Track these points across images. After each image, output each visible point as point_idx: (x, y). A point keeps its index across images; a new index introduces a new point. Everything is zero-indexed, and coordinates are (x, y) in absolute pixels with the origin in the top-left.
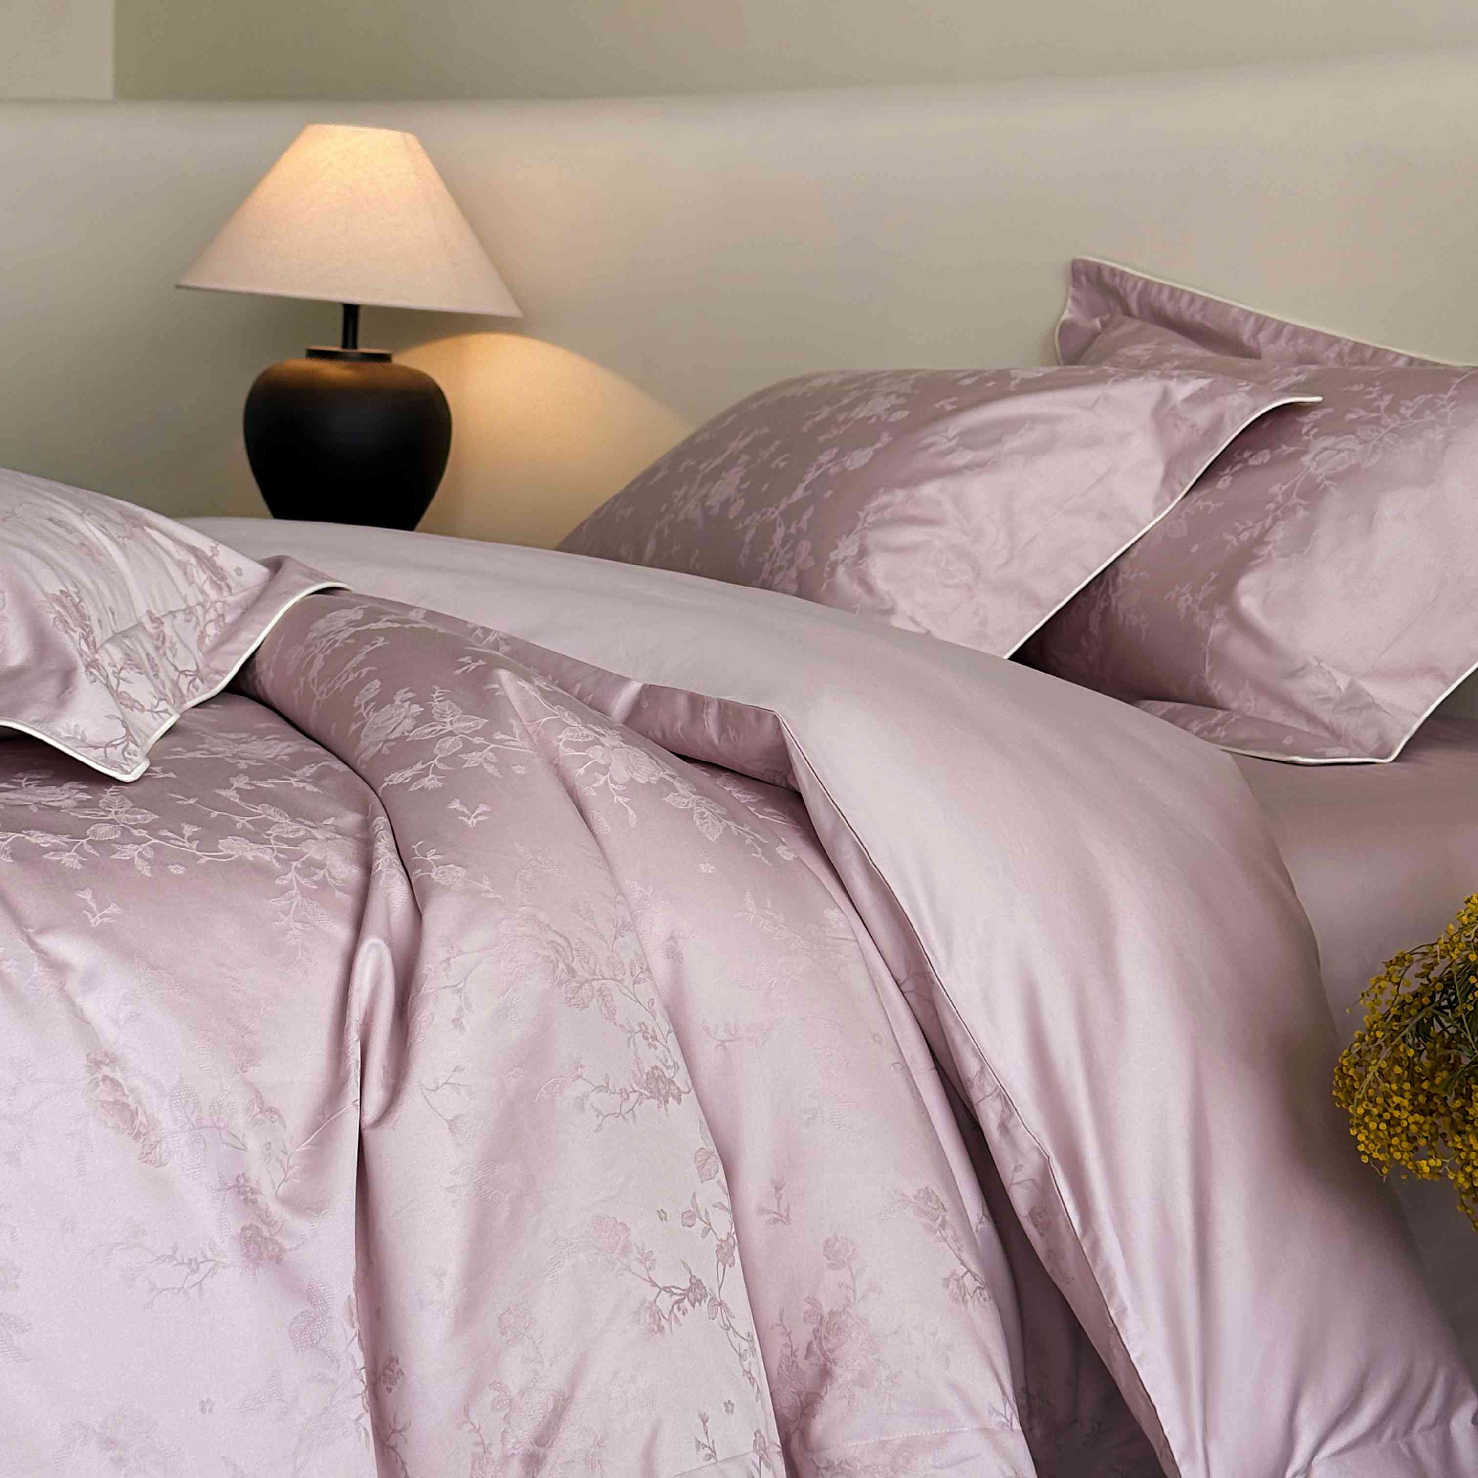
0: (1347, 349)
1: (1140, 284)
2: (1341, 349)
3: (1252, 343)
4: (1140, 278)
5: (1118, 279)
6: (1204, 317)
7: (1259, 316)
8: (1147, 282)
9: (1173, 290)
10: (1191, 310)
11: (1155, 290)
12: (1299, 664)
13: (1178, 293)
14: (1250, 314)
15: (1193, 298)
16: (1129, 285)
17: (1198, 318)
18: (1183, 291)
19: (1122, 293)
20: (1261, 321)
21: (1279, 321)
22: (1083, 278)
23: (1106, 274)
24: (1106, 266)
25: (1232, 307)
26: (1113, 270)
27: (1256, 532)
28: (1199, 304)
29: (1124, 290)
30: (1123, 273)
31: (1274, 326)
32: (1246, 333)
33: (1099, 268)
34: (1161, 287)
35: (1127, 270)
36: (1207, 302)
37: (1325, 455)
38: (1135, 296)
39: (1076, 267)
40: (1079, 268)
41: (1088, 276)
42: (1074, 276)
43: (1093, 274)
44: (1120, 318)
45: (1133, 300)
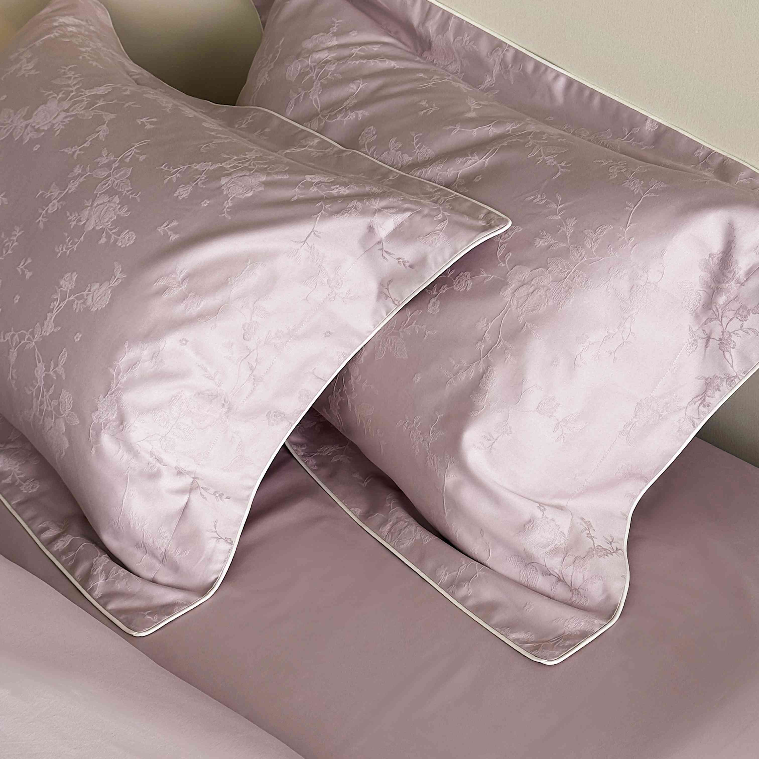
0: (510, 56)
2: (504, 55)
3: (422, 30)
12: (527, 517)
21: (444, 11)
27: (472, 374)
37: (523, 291)
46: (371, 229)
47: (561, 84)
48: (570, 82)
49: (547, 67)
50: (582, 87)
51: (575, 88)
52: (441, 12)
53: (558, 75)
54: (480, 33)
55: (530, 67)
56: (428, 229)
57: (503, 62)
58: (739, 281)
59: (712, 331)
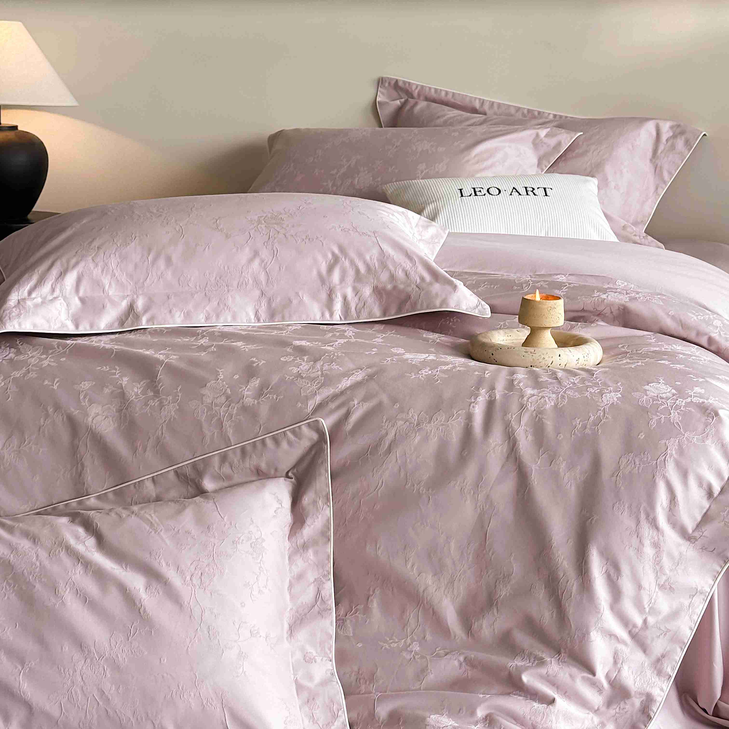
0: (526, 112)
1: (419, 88)
3: (481, 110)
4: (419, 85)
5: (407, 85)
6: (455, 100)
7: (480, 99)
8: (422, 87)
9: (436, 90)
10: (448, 97)
11: (427, 89)
12: (623, 225)
13: (439, 91)
14: (476, 98)
15: (447, 93)
16: (414, 87)
17: (453, 100)
18: (441, 90)
19: (410, 90)
20: (482, 101)
21: (490, 101)
22: (387, 85)
23: (400, 84)
24: (400, 80)
25: (466, 96)
26: (404, 82)
28: (450, 95)
29: (412, 90)
30: (409, 83)
32: (477, 105)
33: (397, 82)
34: (430, 88)
35: (411, 81)
36: (454, 94)
37: (596, 152)
38: (417, 91)
39: (384, 79)
40: (386, 81)
41: (389, 83)
42: (382, 83)
43: (393, 82)
44: (410, 99)
45: (415, 94)
46: (537, 135)
47: (551, 117)
49: (544, 112)
52: (488, 102)
53: (549, 114)
54: (509, 106)
55: (536, 113)
56: (558, 133)
57: (523, 114)
58: (664, 144)
59: (657, 165)
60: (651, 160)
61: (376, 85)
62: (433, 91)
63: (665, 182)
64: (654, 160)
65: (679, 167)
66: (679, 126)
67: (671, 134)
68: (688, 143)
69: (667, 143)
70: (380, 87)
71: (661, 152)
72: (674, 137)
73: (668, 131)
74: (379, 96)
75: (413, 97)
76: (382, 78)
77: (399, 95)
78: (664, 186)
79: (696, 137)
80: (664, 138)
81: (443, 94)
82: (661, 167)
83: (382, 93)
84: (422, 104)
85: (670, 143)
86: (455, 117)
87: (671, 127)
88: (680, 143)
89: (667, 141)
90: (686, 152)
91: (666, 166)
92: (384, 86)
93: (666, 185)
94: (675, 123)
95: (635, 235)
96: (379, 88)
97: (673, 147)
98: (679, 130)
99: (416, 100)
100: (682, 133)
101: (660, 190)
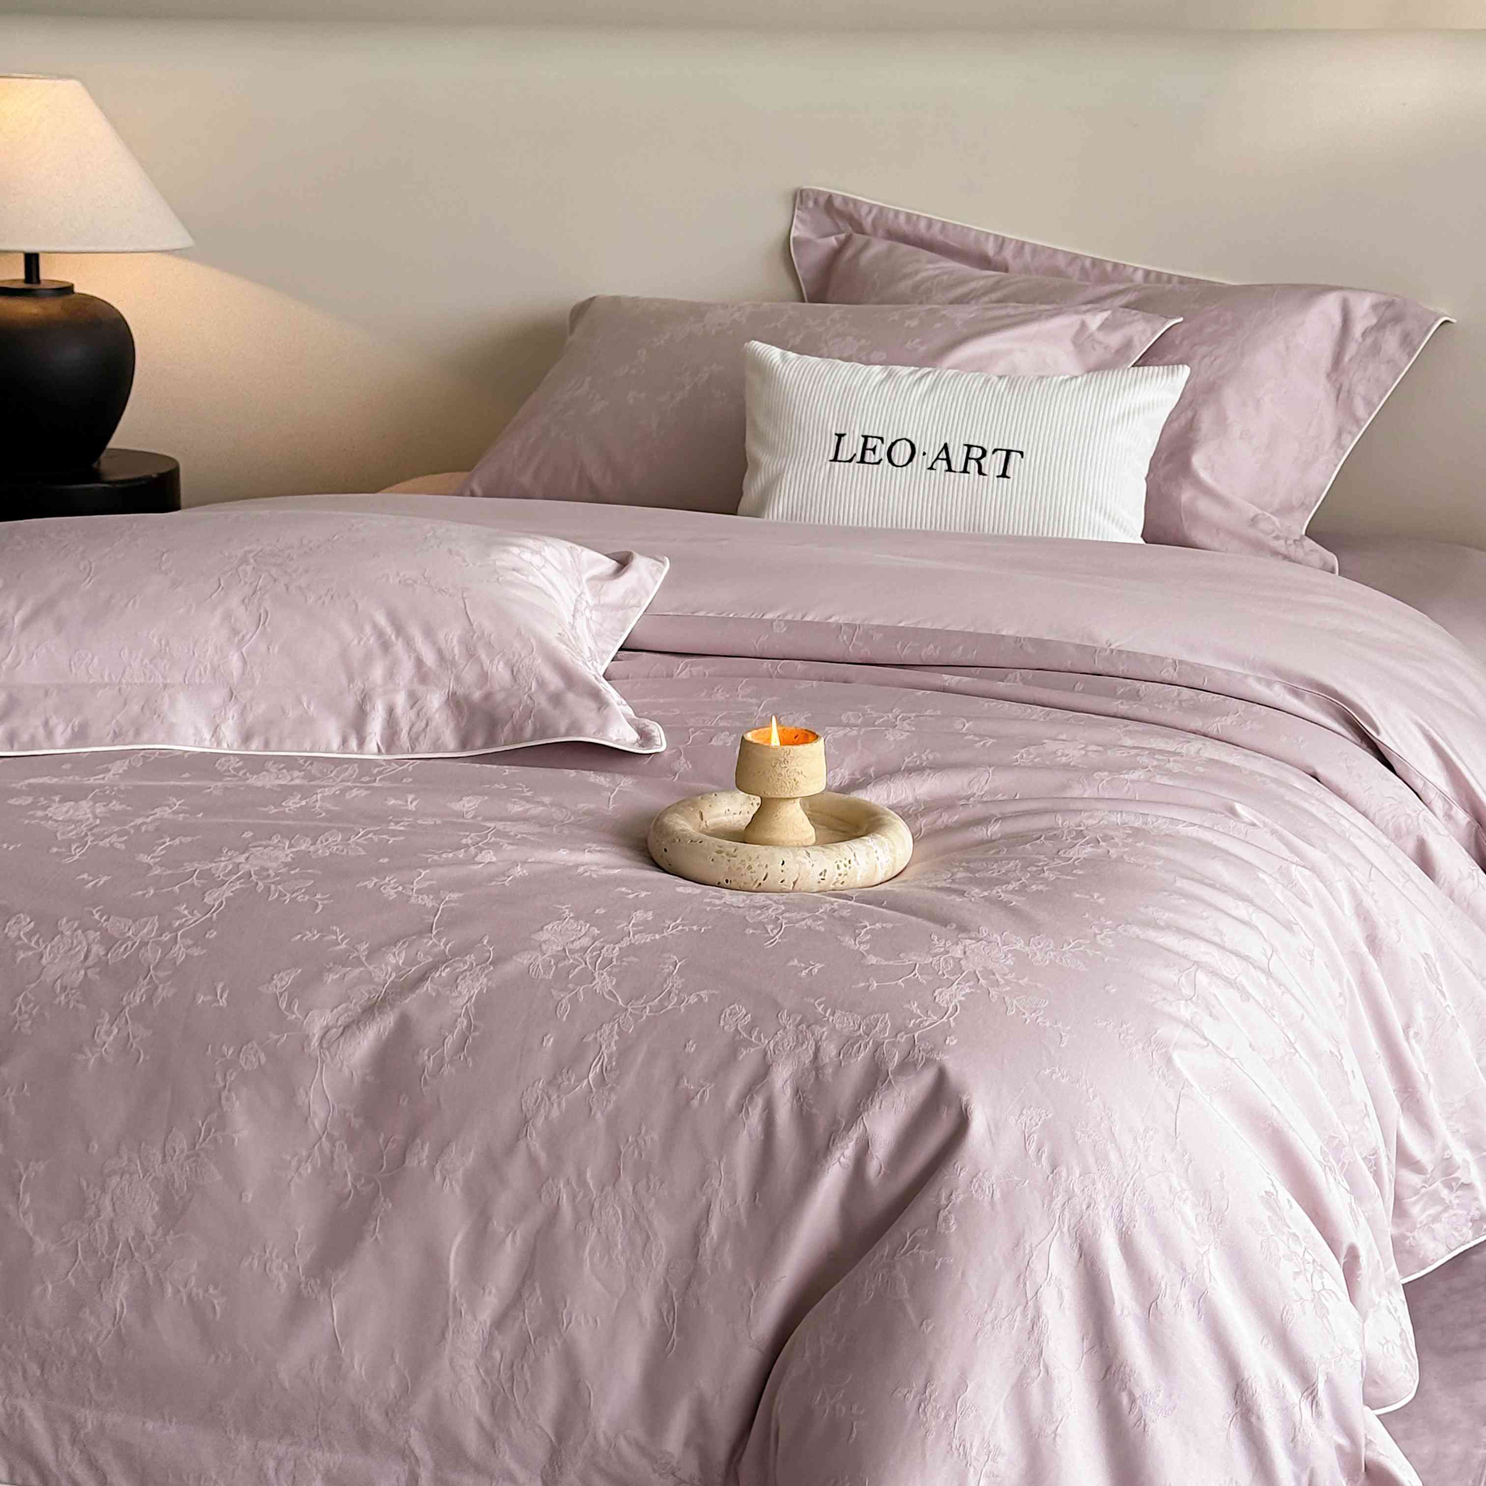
0: (1088, 263)
1: (874, 212)
2: (1083, 264)
3: (999, 258)
4: (875, 205)
5: (851, 206)
6: (945, 237)
7: (996, 236)
8: (881, 209)
9: (909, 216)
10: (932, 232)
11: (891, 215)
12: (1252, 515)
13: (915, 218)
14: (988, 234)
15: (930, 222)
16: (864, 210)
17: (940, 238)
18: (918, 216)
19: (856, 216)
20: (1000, 239)
21: (1017, 241)
22: (811, 204)
23: (838, 203)
24: (837, 195)
25: (969, 229)
26: (845, 200)
28: (937, 228)
29: (860, 215)
30: (855, 202)
31: (1012, 246)
32: (990, 249)
33: (830, 198)
34: (897, 213)
35: (860, 198)
36: (944, 225)
37: (1207, 360)
38: (870, 219)
39: (804, 194)
40: (808, 196)
41: (816, 202)
42: (801, 201)
43: (822, 200)
44: (857, 236)
45: (868, 222)
46: (1083, 325)
47: (1139, 276)
48: (1147, 273)
49: (1125, 265)
50: (1159, 275)
51: (1153, 277)
52: (1013, 243)
53: (1136, 269)
54: (1056, 251)
55: (1109, 268)
56: (1128, 320)
57: (1083, 269)
58: (1357, 341)
59: (1341, 386)
60: (1328, 376)
61: (791, 205)
62: (902, 218)
63: (1357, 422)
64: (1334, 377)
65: (1386, 391)
66: (1390, 304)
67: (1374, 321)
68: (1407, 342)
69: (1364, 340)
70: (799, 209)
71: (1350, 360)
72: (1380, 327)
73: (1365, 316)
74: (796, 227)
75: (862, 232)
76: (802, 191)
77: (837, 225)
78: (1355, 429)
79: (1425, 329)
80: (1358, 329)
81: (923, 225)
82: (1349, 391)
83: (802, 220)
84: (879, 246)
85: (1369, 341)
86: (937, 276)
87: (1375, 307)
88: (1391, 341)
89: (1364, 334)
90: (1405, 358)
91: (1361, 389)
92: (807, 208)
93: (1360, 428)
94: (1383, 298)
95: (1277, 538)
96: (796, 211)
97: (1376, 349)
98: (1389, 313)
99: (866, 237)
100: (1397, 319)
101: (1346, 439)
